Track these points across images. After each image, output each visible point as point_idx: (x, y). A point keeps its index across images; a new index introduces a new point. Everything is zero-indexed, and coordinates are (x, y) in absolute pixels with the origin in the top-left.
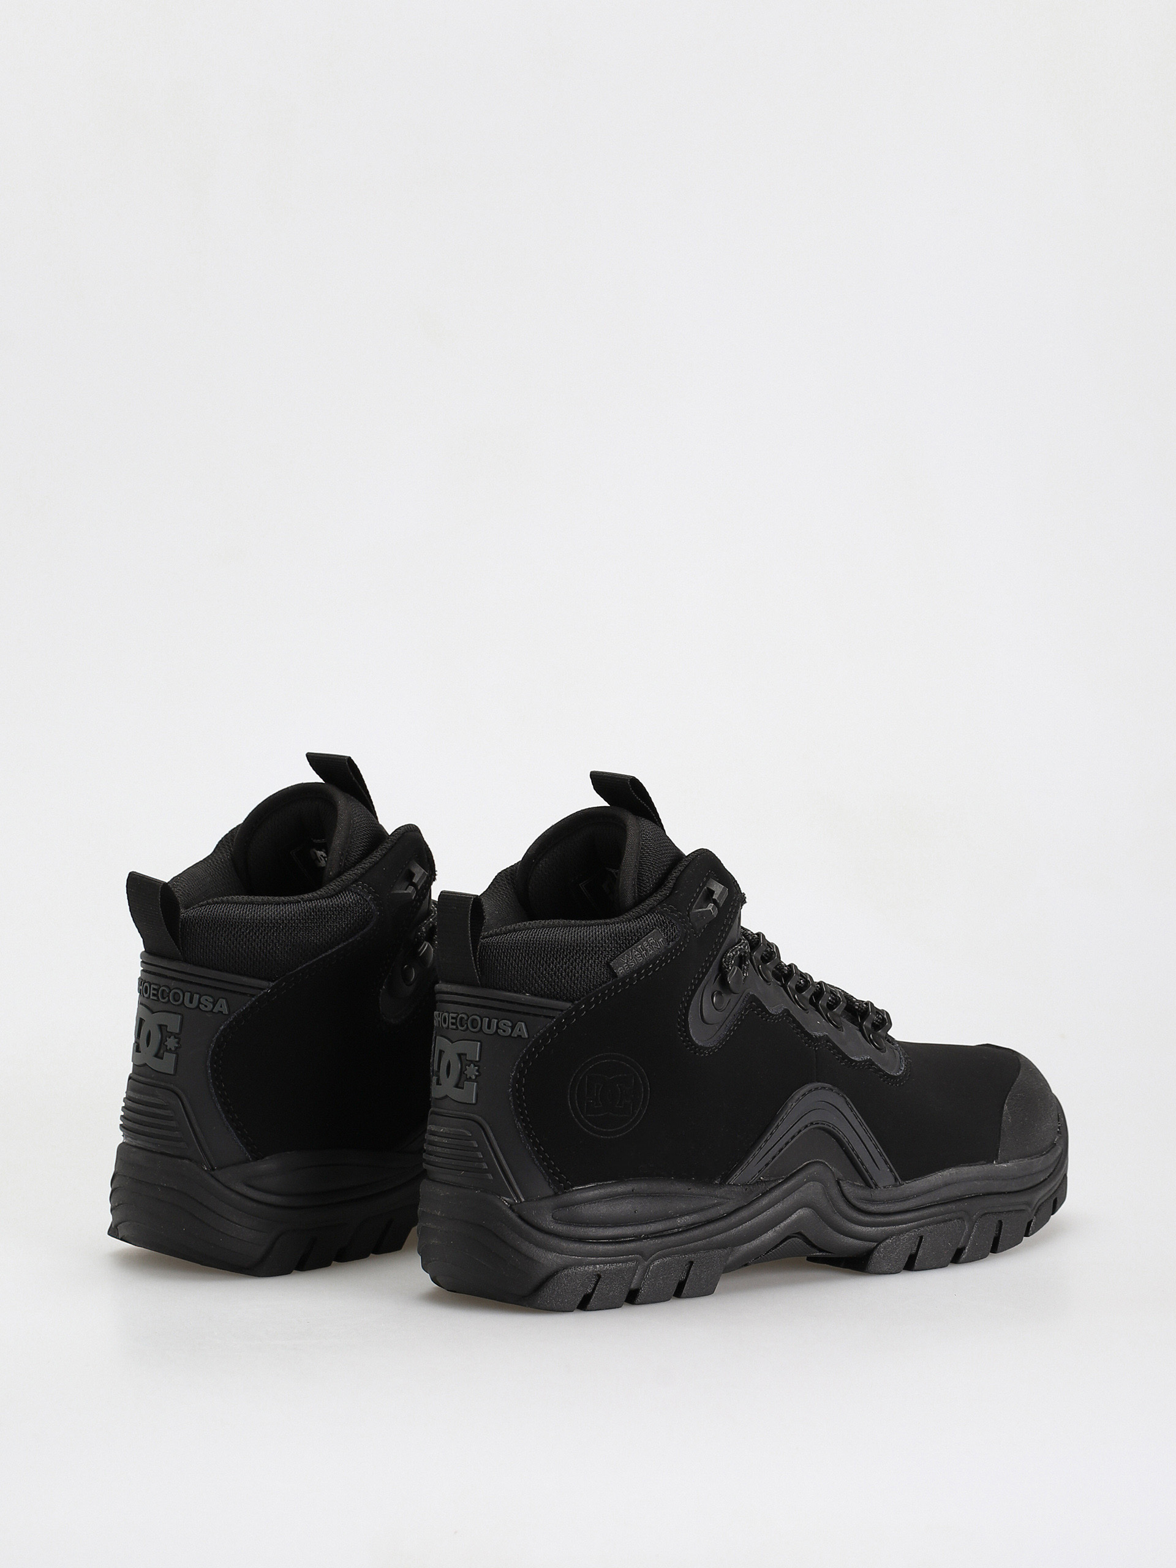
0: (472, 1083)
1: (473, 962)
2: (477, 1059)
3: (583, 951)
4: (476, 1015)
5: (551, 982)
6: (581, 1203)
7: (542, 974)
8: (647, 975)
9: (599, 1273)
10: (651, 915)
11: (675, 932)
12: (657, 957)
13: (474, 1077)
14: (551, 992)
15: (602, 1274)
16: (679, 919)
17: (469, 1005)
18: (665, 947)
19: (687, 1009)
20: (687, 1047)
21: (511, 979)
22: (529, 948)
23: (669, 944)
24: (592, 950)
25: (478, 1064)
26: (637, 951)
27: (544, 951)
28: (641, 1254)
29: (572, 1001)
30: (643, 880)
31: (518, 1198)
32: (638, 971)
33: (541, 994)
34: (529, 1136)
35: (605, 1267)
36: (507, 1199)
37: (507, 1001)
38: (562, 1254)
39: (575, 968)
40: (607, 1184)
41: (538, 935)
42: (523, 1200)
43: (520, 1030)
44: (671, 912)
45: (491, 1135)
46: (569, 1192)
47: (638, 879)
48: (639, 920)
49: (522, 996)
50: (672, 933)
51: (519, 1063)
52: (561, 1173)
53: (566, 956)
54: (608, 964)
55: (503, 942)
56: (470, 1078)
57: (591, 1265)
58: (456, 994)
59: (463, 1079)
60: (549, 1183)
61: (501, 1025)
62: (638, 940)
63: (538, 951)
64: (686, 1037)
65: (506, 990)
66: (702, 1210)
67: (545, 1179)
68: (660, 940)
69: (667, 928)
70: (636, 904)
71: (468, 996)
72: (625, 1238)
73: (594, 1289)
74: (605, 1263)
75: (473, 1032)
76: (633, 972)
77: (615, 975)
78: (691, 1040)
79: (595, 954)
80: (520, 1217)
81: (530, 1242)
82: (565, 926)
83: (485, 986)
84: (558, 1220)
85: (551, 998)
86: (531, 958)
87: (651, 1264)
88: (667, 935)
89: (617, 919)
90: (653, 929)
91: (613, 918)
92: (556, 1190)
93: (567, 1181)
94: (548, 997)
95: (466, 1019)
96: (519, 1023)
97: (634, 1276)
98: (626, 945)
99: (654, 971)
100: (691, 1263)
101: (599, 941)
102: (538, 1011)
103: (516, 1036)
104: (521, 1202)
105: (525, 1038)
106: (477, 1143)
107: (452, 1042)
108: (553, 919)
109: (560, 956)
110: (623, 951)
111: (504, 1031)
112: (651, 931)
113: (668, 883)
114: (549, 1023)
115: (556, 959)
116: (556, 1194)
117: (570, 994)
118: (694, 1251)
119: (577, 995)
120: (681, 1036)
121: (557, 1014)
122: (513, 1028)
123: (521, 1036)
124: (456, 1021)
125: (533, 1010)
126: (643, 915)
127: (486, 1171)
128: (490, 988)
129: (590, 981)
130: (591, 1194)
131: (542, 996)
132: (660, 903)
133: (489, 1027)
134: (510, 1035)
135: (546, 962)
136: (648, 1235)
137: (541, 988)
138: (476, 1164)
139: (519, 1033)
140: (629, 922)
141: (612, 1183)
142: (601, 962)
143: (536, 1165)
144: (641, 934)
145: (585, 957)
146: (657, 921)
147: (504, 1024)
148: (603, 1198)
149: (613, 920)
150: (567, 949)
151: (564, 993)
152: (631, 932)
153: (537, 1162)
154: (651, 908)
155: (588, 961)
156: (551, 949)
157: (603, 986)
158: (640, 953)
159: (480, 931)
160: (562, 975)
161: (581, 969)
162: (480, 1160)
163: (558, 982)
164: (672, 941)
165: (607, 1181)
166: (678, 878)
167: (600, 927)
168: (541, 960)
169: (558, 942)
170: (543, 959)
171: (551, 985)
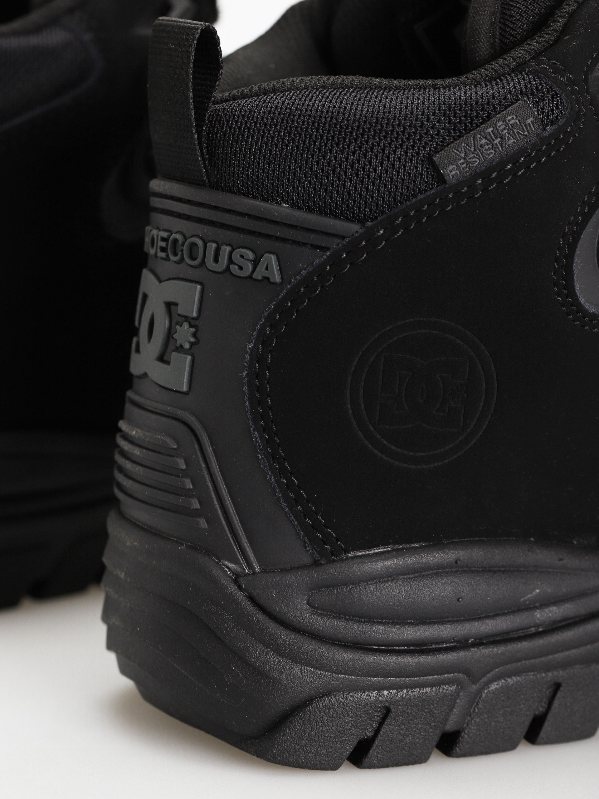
0: (185, 356)
1: (197, 142)
2: (195, 315)
3: (386, 132)
4: (197, 236)
5: (326, 185)
6: (363, 581)
7: (311, 169)
8: (500, 183)
9: (387, 704)
10: (517, 76)
11: (557, 108)
12: (521, 151)
13: (187, 346)
14: (325, 203)
15: (392, 707)
16: (566, 85)
17: (188, 218)
18: (538, 135)
19: (573, 247)
20: (568, 314)
21: (258, 176)
22: (293, 123)
23: (544, 129)
24: (403, 132)
25: (196, 323)
26: (485, 138)
27: (318, 129)
28: (467, 672)
29: (362, 222)
30: (511, 16)
31: (249, 565)
32: (485, 174)
33: (308, 206)
34: (274, 458)
35: (399, 694)
36: (231, 566)
37: (249, 216)
38: (321, 670)
39: (370, 163)
40: (410, 548)
41: (310, 100)
42: (258, 569)
43: (267, 269)
44: (553, 72)
45: (209, 450)
46: (341, 560)
47: (502, 13)
48: (494, 82)
49: (274, 207)
50: (553, 110)
51: (263, 327)
52: (327, 527)
53: (356, 140)
54: (430, 158)
55: (251, 110)
56: (181, 346)
57: (374, 690)
58: (172, 198)
59: (171, 347)
60: (305, 542)
61: (236, 257)
62: (489, 117)
63: (307, 129)
64: (567, 296)
65: (248, 195)
66: (582, 595)
67: (298, 534)
68: (529, 121)
69: (543, 100)
70: (495, 56)
71: (188, 202)
72: (437, 643)
73: (377, 732)
74: (399, 687)
75: (191, 266)
76: (476, 175)
77: (441, 179)
78: (576, 302)
79: (408, 139)
80: (251, 599)
81: (266, 645)
82: (361, 88)
83: (216, 186)
84: (317, 608)
85: (326, 214)
86: (293, 140)
87: (483, 689)
88: (543, 113)
89: (455, 80)
90: (517, 100)
91: (449, 77)
92: (317, 556)
93: (337, 540)
94: (322, 212)
95: (180, 242)
96: (266, 255)
97: (451, 710)
98: (466, 126)
99: (515, 175)
100: (557, 686)
101: (417, 115)
102: (299, 236)
103: (260, 278)
104: (254, 573)
105: (275, 284)
106: (186, 462)
107: (160, 281)
108: (344, 75)
109: (344, 138)
110: (459, 137)
111: (241, 268)
112: (512, 103)
113: (554, 22)
114: (320, 258)
115: (338, 145)
116: (316, 564)
117: (359, 208)
118: (565, 665)
119: (371, 211)
120: (559, 294)
121: (335, 244)
122: (256, 263)
123: (268, 279)
124: (167, 245)
125: (290, 234)
126: (504, 75)
127: (196, 514)
128: (223, 191)
129: (397, 187)
130: (379, 566)
131: (310, 210)
132: (536, 56)
133: (216, 260)
134: (250, 277)
135: (319, 150)
136: (480, 639)
137: (309, 195)
138: (181, 500)
139: (266, 274)
140: (476, 86)
141: (421, 547)
142: (418, 154)
143: (283, 509)
144: (495, 108)
145: (390, 144)
146: (526, 87)
147: (242, 256)
148: (403, 574)
149: (448, 81)
150: (358, 127)
151: (348, 206)
152: (477, 103)
153: (284, 505)
154: (519, 65)
155: (395, 152)
156: (330, 125)
157: (420, 197)
158: (491, 141)
159: (212, 88)
160: (345, 173)
161: (382, 164)
162: (188, 494)
163: (338, 186)
164: (552, 123)
165: (411, 542)
166: (572, 15)
167: (422, 91)
168: (310, 145)
169: (344, 114)
170: (315, 142)
171: (326, 190)
